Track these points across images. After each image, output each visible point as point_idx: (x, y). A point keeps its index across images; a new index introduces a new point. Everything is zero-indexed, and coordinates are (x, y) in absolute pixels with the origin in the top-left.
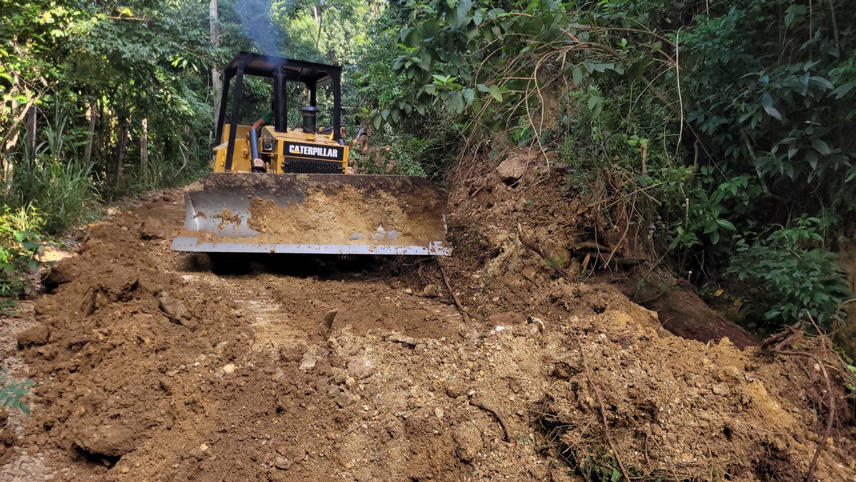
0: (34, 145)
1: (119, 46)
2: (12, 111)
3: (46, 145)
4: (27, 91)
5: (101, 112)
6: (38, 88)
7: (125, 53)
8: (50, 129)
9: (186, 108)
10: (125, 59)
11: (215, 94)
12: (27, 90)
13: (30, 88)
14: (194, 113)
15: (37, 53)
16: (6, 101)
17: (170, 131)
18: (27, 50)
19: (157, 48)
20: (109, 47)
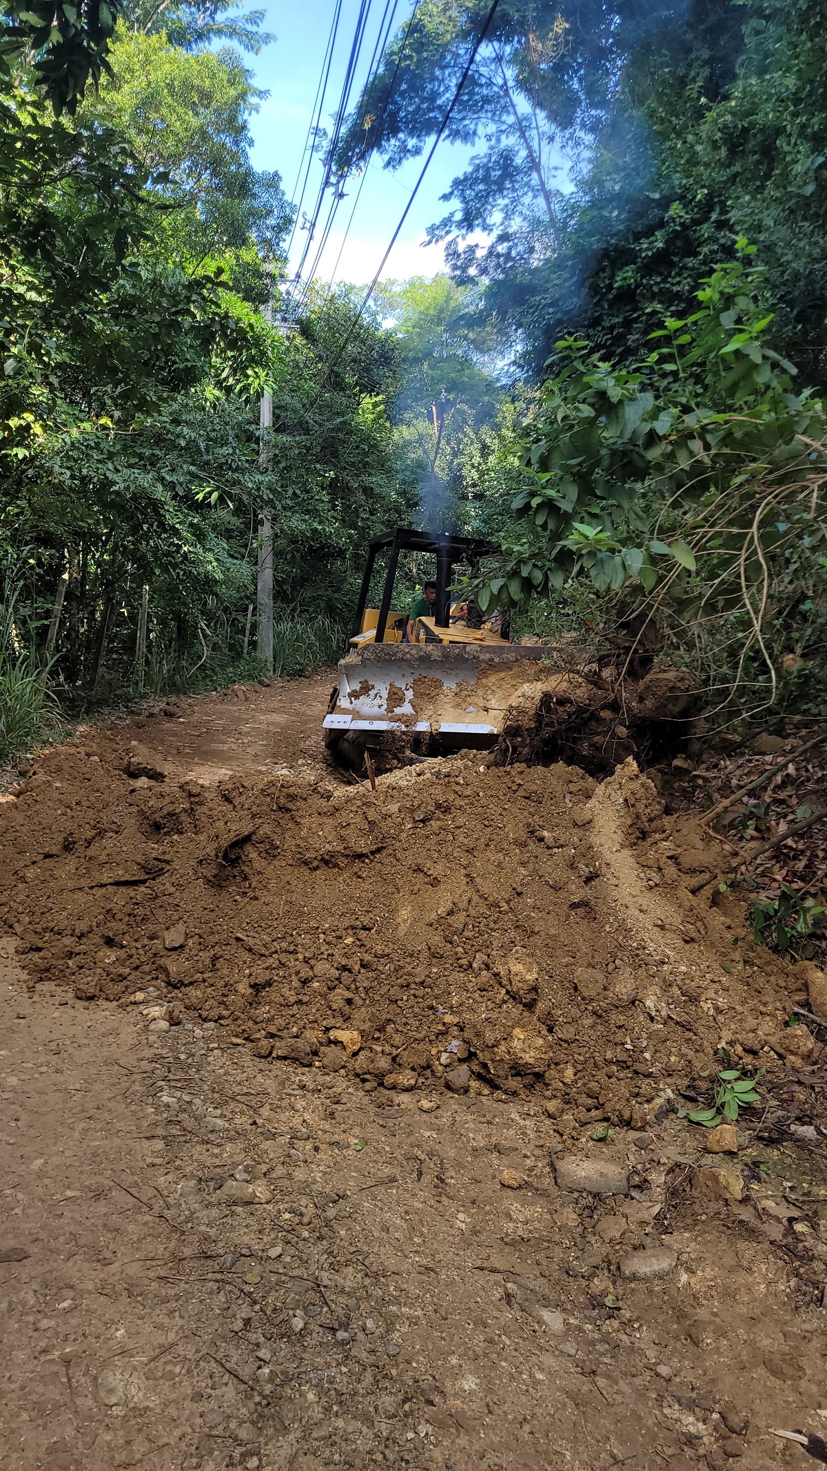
1: (108, 473)
7: (115, 483)
9: (210, 568)
10: (117, 493)
11: (262, 546)
14: (222, 575)
17: (185, 604)
20: (93, 473)
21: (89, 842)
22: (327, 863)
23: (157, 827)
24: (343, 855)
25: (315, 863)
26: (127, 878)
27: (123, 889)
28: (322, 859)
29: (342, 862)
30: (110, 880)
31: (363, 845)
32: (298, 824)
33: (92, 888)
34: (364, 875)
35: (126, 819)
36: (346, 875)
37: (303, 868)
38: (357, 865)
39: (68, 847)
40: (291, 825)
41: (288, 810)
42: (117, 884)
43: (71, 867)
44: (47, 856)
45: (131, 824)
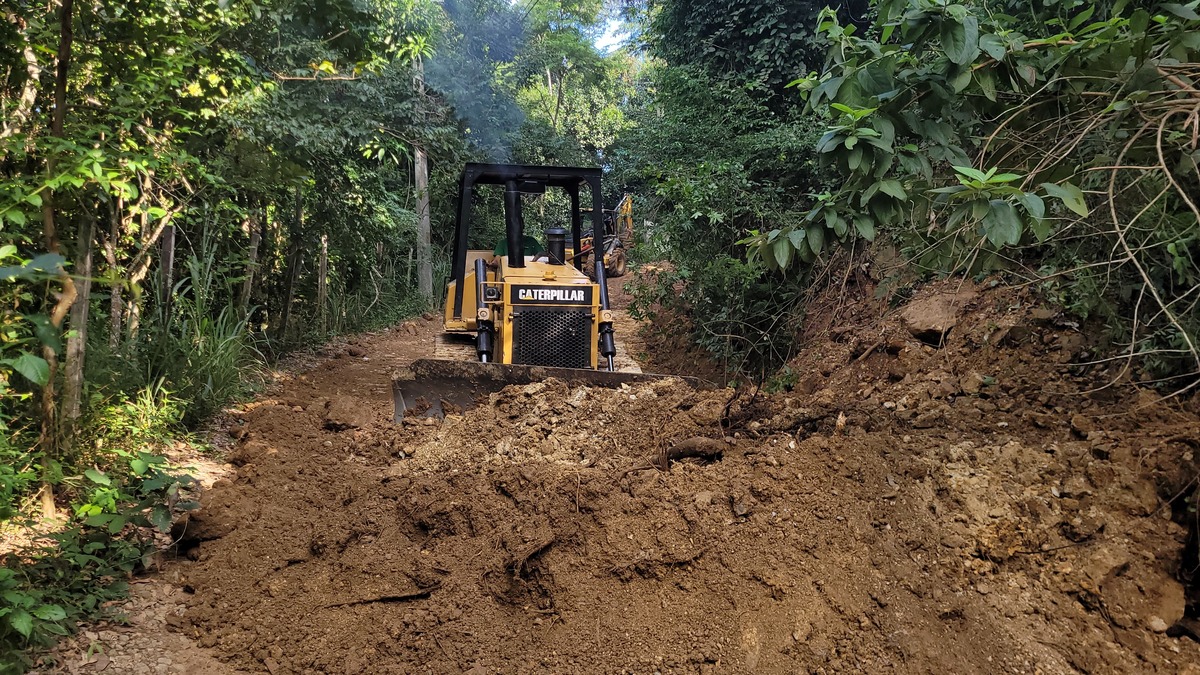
0: (169, 285)
1: (292, 128)
2: (140, 229)
3: (188, 283)
4: (163, 200)
5: (263, 224)
6: (180, 197)
7: (300, 139)
8: (195, 257)
9: (383, 218)
10: (302, 148)
11: (420, 197)
12: (163, 198)
13: (167, 196)
14: (394, 225)
15: (179, 144)
16: (133, 215)
17: (358, 250)
18: (164, 140)
19: (347, 130)
20: (277, 130)
21: (342, 547)
22: (641, 572)
23: (424, 528)
24: (662, 564)
25: (628, 574)
26: (396, 593)
27: (392, 607)
28: (637, 568)
29: (661, 571)
30: (375, 597)
31: (683, 550)
32: (602, 526)
33: (353, 605)
34: (688, 586)
35: (385, 517)
36: (667, 586)
37: (614, 580)
38: (678, 574)
39: (316, 551)
40: (592, 527)
41: (589, 510)
42: (384, 600)
43: (325, 576)
44: (291, 563)
45: (390, 523)
